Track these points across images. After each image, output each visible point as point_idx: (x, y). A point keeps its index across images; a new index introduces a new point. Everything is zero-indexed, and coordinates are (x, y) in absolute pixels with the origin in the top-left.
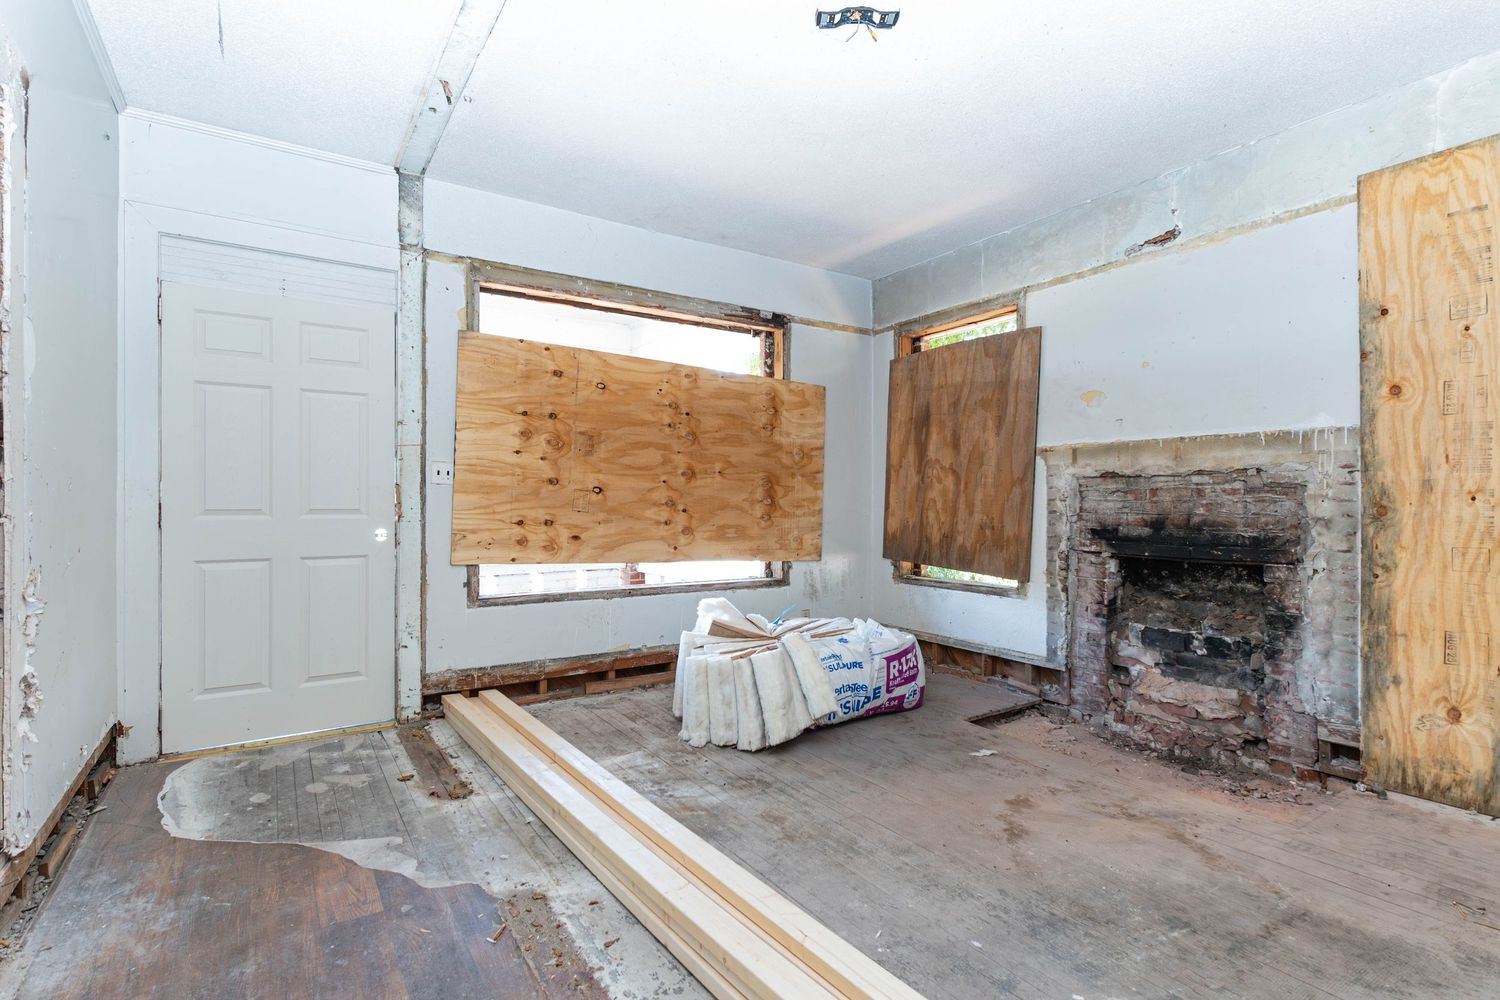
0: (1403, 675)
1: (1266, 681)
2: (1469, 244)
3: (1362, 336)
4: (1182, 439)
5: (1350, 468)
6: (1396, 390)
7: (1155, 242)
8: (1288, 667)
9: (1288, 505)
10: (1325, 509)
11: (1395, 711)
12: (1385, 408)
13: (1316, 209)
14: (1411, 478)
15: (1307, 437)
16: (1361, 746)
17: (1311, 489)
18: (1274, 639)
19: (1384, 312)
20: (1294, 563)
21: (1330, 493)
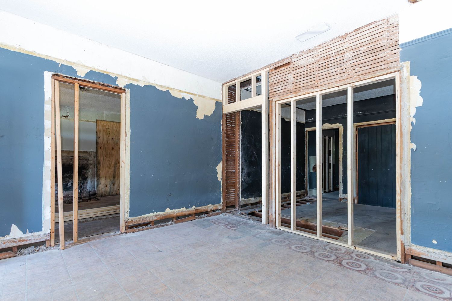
0: (101, 182)
1: (82, 188)
2: (108, 132)
3: (97, 140)
4: (69, 151)
5: (95, 157)
6: (100, 148)
7: (64, 116)
8: (86, 185)
9: (86, 162)
10: (91, 162)
11: (100, 187)
12: (99, 150)
13: (91, 121)
14: (102, 158)
15: (89, 152)
16: (97, 193)
17: (90, 160)
18: (83, 181)
19: (99, 138)
20: (87, 170)
21: (92, 160)
